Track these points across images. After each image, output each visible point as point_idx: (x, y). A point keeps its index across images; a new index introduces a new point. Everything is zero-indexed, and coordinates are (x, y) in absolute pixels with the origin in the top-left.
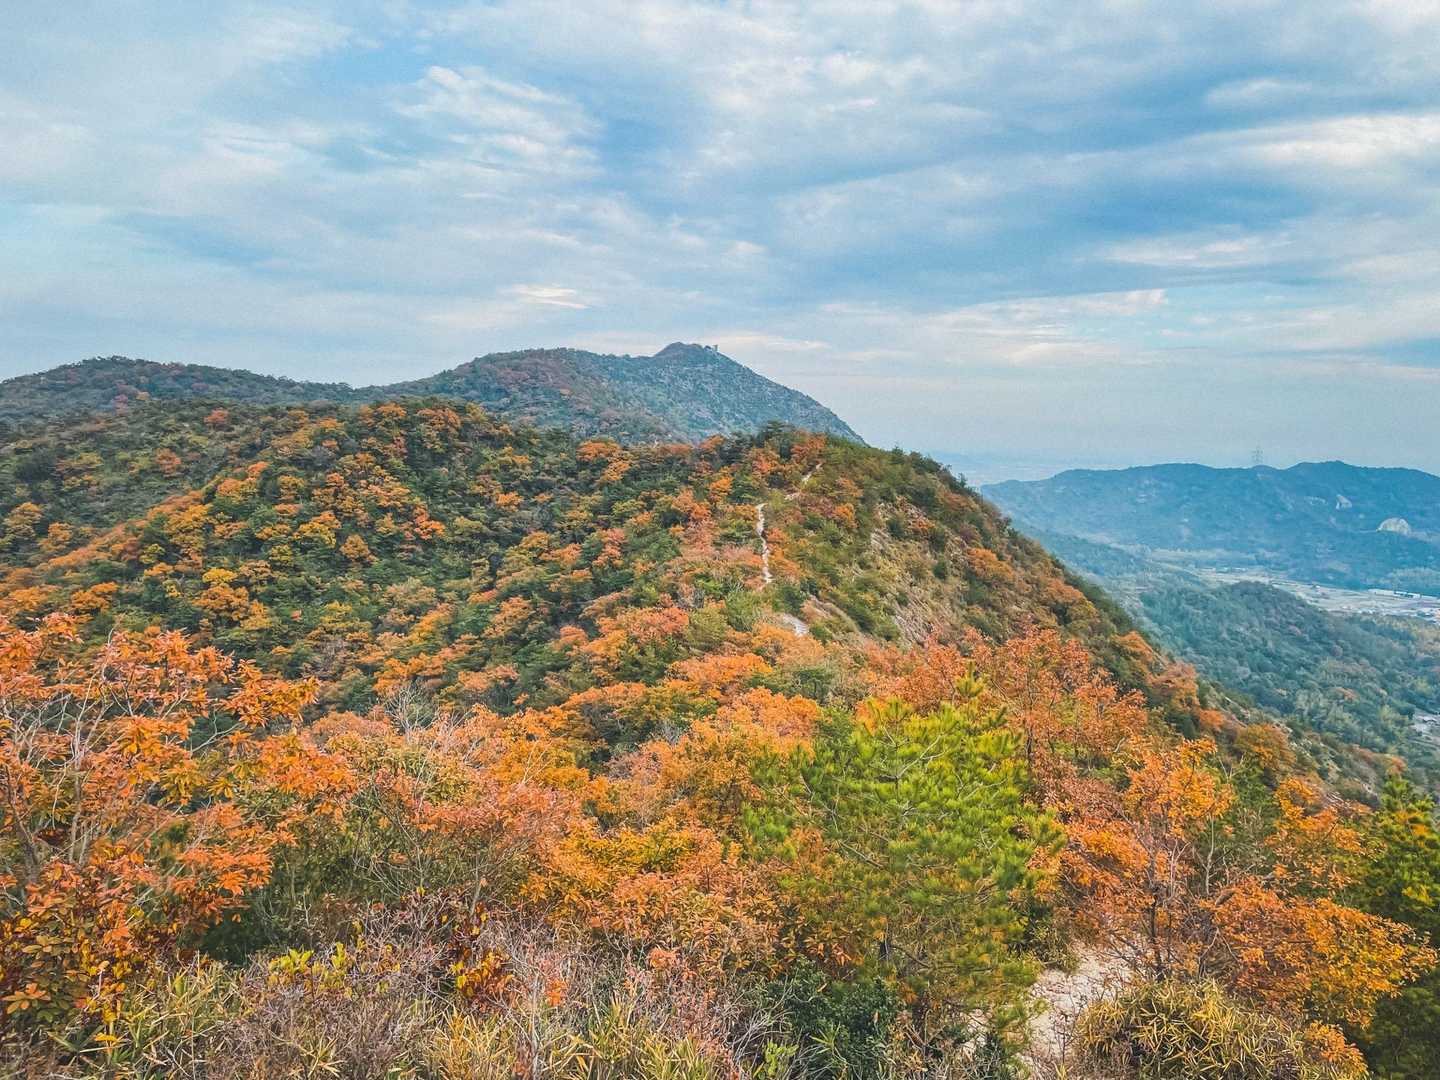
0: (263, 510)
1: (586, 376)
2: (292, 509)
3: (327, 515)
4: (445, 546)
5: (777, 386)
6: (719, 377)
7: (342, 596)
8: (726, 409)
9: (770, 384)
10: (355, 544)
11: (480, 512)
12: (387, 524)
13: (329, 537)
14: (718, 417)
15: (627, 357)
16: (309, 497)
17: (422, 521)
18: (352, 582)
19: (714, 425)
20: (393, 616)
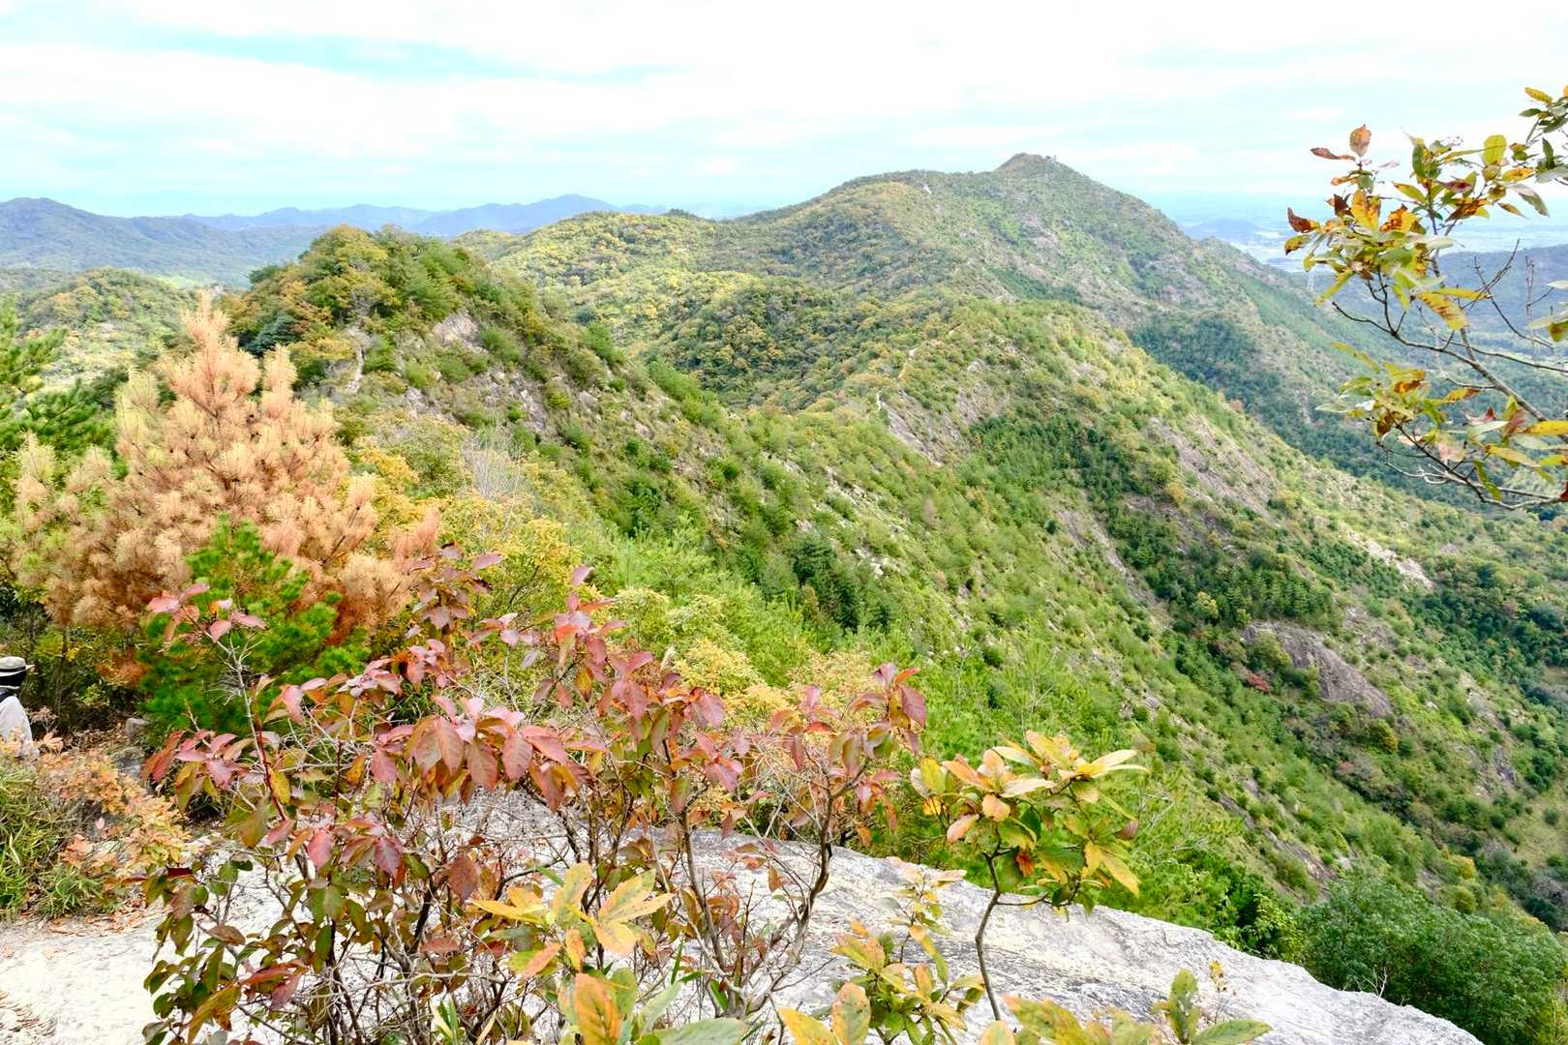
0: (701, 345)
1: (921, 206)
2: (712, 344)
3: (728, 347)
4: (782, 363)
5: (1110, 190)
6: (1055, 187)
7: (735, 388)
8: (1057, 217)
9: (1103, 189)
10: (741, 362)
11: (799, 344)
12: (755, 351)
13: (728, 358)
14: (1047, 225)
15: (970, 174)
16: (720, 337)
17: (772, 349)
18: (739, 381)
19: (1042, 234)
20: (757, 397)
